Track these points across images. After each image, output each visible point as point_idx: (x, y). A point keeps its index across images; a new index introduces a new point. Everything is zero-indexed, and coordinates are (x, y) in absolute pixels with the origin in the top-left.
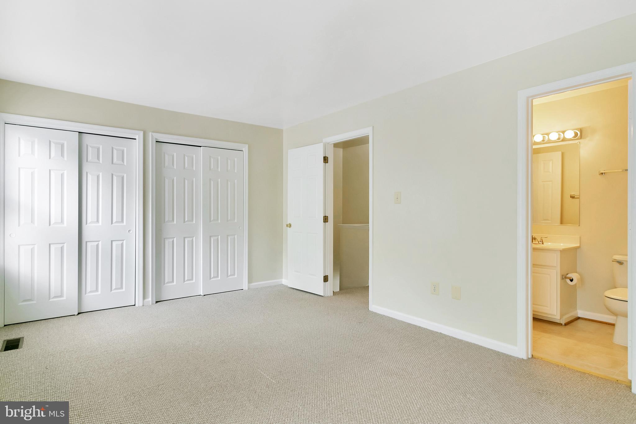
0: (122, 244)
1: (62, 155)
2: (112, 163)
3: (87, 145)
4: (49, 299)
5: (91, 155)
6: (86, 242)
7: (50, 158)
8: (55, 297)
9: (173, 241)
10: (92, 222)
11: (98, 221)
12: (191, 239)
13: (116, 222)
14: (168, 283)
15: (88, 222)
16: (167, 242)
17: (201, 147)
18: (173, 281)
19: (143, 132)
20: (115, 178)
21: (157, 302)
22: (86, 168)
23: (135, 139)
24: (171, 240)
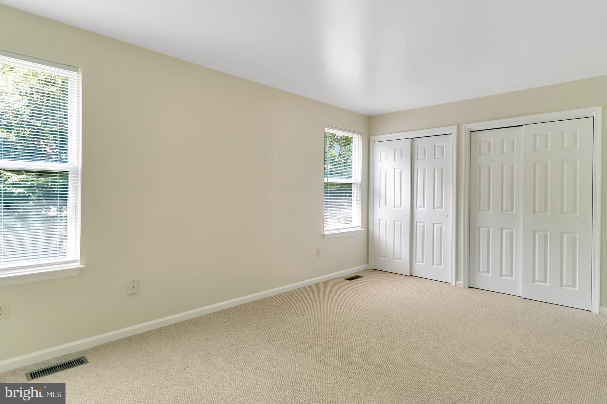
0: (441, 227)
1: (401, 157)
2: (435, 158)
3: (418, 147)
4: (394, 259)
5: (420, 153)
6: (416, 222)
7: (395, 161)
8: (397, 259)
9: (489, 231)
10: (420, 207)
11: (424, 206)
12: (510, 231)
13: (437, 208)
14: (483, 272)
15: (418, 206)
16: (482, 229)
17: (523, 125)
18: (488, 272)
19: (456, 126)
20: (436, 170)
21: (470, 287)
22: (417, 165)
23: (451, 134)
24: (487, 229)
